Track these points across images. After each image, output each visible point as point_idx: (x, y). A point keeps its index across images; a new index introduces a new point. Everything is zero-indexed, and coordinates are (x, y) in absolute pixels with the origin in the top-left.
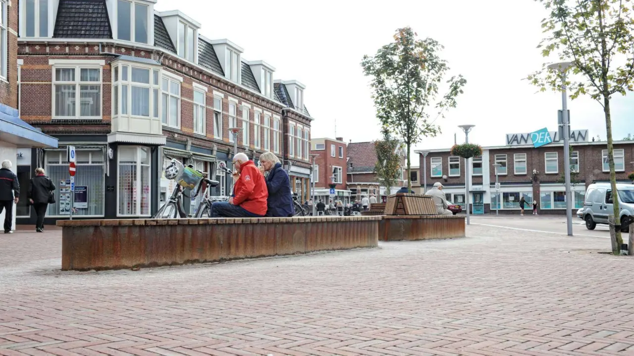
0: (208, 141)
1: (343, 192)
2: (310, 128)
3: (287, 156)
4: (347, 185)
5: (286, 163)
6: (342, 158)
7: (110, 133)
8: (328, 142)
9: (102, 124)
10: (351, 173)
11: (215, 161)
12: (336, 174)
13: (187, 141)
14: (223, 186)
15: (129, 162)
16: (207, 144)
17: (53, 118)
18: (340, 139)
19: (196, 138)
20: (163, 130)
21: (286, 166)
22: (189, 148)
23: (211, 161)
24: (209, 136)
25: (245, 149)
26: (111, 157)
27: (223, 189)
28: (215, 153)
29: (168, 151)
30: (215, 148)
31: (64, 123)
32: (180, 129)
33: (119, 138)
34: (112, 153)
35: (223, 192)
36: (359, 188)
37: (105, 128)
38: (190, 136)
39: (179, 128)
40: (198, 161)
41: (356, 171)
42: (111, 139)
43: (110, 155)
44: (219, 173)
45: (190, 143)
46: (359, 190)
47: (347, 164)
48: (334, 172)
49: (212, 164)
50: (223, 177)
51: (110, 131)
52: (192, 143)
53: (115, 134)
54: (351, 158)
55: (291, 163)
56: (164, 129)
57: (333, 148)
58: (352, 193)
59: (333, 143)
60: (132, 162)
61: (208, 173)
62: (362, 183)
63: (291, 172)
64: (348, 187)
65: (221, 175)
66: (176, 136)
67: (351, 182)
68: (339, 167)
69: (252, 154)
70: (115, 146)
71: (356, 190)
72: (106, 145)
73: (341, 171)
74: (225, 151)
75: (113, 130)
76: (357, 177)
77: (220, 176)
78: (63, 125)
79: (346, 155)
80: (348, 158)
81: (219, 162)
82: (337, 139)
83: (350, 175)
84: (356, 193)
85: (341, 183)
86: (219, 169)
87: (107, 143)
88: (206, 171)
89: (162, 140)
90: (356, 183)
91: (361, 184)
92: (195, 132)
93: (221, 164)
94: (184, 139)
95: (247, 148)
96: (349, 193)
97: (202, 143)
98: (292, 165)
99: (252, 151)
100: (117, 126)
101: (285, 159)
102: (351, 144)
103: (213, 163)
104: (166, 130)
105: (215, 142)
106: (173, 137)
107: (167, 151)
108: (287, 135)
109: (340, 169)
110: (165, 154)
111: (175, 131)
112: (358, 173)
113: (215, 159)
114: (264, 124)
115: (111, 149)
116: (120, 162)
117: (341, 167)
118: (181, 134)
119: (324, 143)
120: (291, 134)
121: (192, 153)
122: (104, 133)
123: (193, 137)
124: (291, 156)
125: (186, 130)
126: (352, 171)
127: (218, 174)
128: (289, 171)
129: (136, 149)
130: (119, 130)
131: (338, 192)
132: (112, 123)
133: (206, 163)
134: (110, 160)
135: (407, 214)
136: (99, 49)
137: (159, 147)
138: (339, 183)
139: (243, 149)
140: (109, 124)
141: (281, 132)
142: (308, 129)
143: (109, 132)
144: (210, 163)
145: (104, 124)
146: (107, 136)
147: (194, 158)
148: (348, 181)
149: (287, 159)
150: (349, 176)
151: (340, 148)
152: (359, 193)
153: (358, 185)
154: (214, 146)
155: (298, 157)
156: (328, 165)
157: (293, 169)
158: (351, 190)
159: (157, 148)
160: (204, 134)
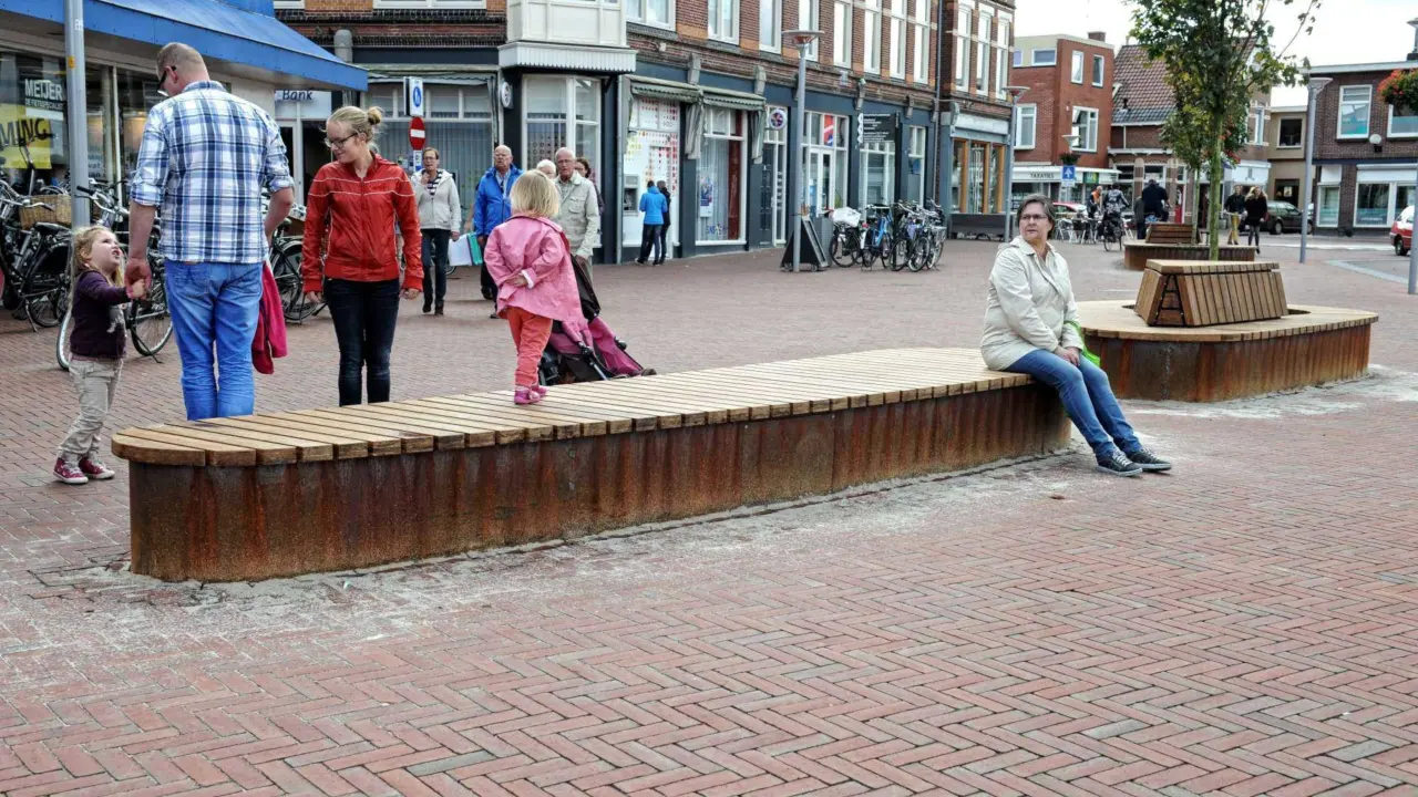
0: (743, 57)
1: (1098, 174)
2: (1013, 13)
3: (949, 90)
4: (1110, 155)
5: (945, 107)
6: (1101, 85)
7: (504, 42)
8: (1065, 46)
9: (486, 22)
10: (1122, 125)
11: (760, 108)
12: (1082, 125)
13: (691, 58)
14: (780, 169)
15: (545, 115)
16: (742, 66)
17: (375, 7)
18: (1099, 36)
19: (712, 51)
20: (630, 34)
21: (947, 116)
22: (695, 76)
23: (750, 108)
24: (748, 44)
25: (839, 75)
26: (506, 104)
27: (780, 177)
28: (761, 87)
29: (643, 86)
30: (762, 76)
31: (400, 18)
32: (673, 29)
33: (525, 57)
34: (509, 93)
35: (779, 184)
36: (1140, 164)
37: (495, 32)
38: (698, 48)
39: (671, 26)
40: (717, 109)
41: (1135, 119)
42: (506, 58)
43: (504, 98)
44: (772, 138)
45: (697, 65)
46: (1140, 169)
47: (1113, 102)
48: (1079, 121)
49: (752, 115)
50: (780, 147)
51: (505, 37)
52: (703, 66)
53: (516, 46)
54: (1126, 85)
55: (957, 107)
56: (633, 30)
57: (1077, 61)
58: (1121, 177)
59: (1079, 46)
60: (556, 116)
61: (744, 138)
62: (1149, 152)
63: (957, 128)
64: (1111, 160)
65: (777, 142)
66: (663, 47)
67: (1122, 147)
68: (1090, 110)
69: (858, 88)
70: (516, 75)
71: (1131, 168)
72: (496, 73)
73: (1096, 119)
74: (789, 81)
75: (510, 36)
76: (1136, 133)
77: (773, 145)
78: (399, 22)
79: (1110, 79)
80: (1117, 86)
81: (771, 110)
82: (1092, 35)
83: (1121, 128)
84: (1130, 177)
85: (1094, 150)
86: (770, 129)
87: (497, 68)
88: (738, 133)
89: (626, 62)
90: (1134, 151)
91: (1145, 155)
92: (711, 34)
93: (776, 115)
94: (684, 53)
95: (845, 73)
96: (1113, 175)
97: (729, 64)
98: (962, 112)
99: (857, 79)
100: (519, 24)
101: (943, 97)
102: (1127, 46)
103: (756, 112)
104: (639, 35)
105: (762, 60)
106: (657, 50)
107: (639, 86)
108: (951, 35)
109: (1093, 115)
110: (633, 94)
111: (661, 35)
112: (1141, 124)
113: (760, 103)
114: (890, 8)
115: (505, 84)
116: (530, 115)
117: (1096, 111)
118: (676, 43)
119: (1053, 47)
120: (962, 29)
121: (701, 89)
122: (489, 43)
123: (707, 49)
124: (961, 87)
125: (691, 32)
126: (1127, 120)
127: (768, 141)
128: (952, 127)
129: (564, 81)
130: (524, 37)
131: (1085, 174)
132: (509, 18)
133: (738, 114)
134: (506, 111)
135: (1188, 323)
137: (620, 77)
138: (1087, 149)
139: (833, 74)
140: (502, 21)
141: (935, 26)
142: (1009, 16)
143: (502, 40)
144: (749, 113)
145: (491, 21)
146: (497, 51)
147: (706, 101)
148: (1113, 146)
149: (949, 97)
150: (1117, 131)
151: (1097, 60)
152: (1139, 175)
153: (1141, 155)
154: (757, 71)
155: (979, 92)
156: (1062, 103)
157: (963, 121)
158: (1119, 168)
159: (617, 79)
160: (735, 40)
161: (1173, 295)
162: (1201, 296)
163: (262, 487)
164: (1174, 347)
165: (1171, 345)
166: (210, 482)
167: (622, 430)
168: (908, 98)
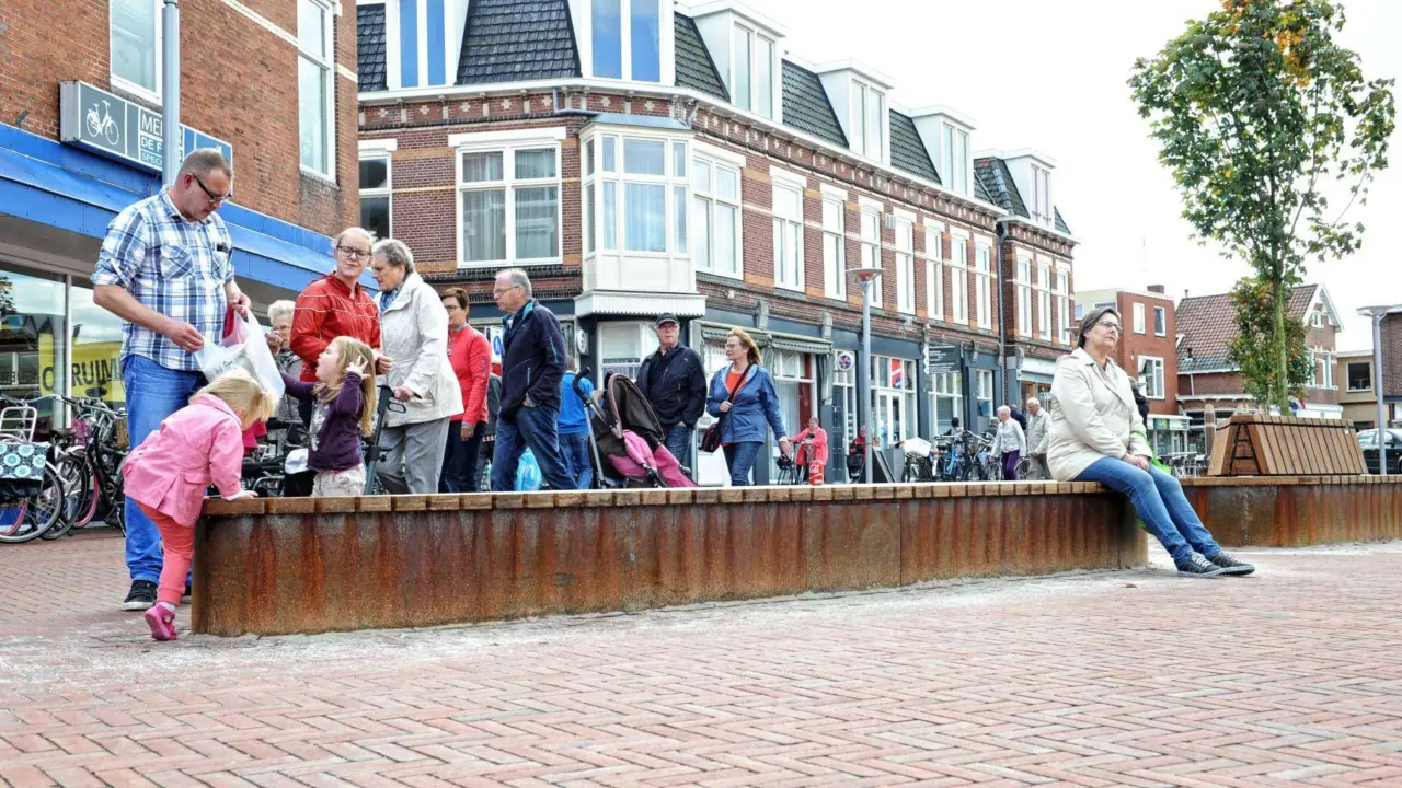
0: (809, 303)
1: (1168, 420)
2: (1071, 263)
3: (1013, 336)
4: (1179, 402)
5: (1010, 352)
6: (1163, 334)
7: (580, 294)
8: (1124, 302)
9: (563, 275)
10: (1188, 373)
11: (828, 351)
12: (1149, 375)
13: (759, 304)
14: (850, 410)
15: (620, 360)
16: (808, 312)
17: (459, 267)
18: (1158, 289)
19: (779, 298)
20: (699, 282)
21: (1012, 361)
22: (763, 322)
23: (819, 352)
24: (813, 292)
25: (903, 321)
26: (583, 351)
27: (850, 418)
28: (827, 332)
29: (713, 331)
30: (829, 321)
31: (481, 276)
32: (741, 278)
33: (599, 305)
34: (586, 341)
35: (850, 425)
36: (1210, 409)
37: (571, 284)
38: (766, 295)
39: (739, 275)
40: (788, 354)
41: (1200, 367)
42: (582, 308)
43: (580, 344)
44: (840, 380)
45: (765, 310)
46: (1209, 415)
47: (1178, 351)
48: (1145, 371)
49: (820, 358)
50: (850, 389)
51: (581, 289)
52: (771, 312)
53: (590, 295)
54: (1188, 336)
55: (1022, 351)
56: (703, 279)
57: (1138, 312)
58: (1191, 423)
59: (1139, 299)
60: (630, 361)
61: (813, 380)
62: (1218, 397)
63: (1023, 372)
64: (1180, 407)
65: (845, 384)
66: (732, 294)
67: (1190, 394)
68: (1154, 359)
69: (923, 333)
70: (591, 323)
71: (1201, 414)
72: (572, 322)
73: (1162, 367)
74: (855, 326)
75: (586, 287)
76: (1204, 381)
77: (842, 388)
78: (480, 280)
79: (1173, 330)
80: (1180, 336)
81: (839, 353)
82: (1150, 288)
83: (1188, 377)
84: (1201, 423)
85: (1163, 397)
86: (839, 371)
87: (574, 318)
88: (808, 375)
89: (696, 306)
90: (1202, 398)
91: (1214, 400)
92: (777, 283)
93: (844, 357)
94: (752, 300)
95: (909, 319)
96: (1183, 421)
97: (794, 310)
98: (1026, 356)
99: (922, 325)
100: (593, 276)
101: (1007, 342)
102: (1187, 299)
103: (825, 355)
104: (705, 283)
105: (828, 307)
106: (726, 298)
107: (709, 330)
108: (1012, 283)
109: (1158, 364)
110: (705, 339)
111: (729, 284)
112: (1206, 372)
113: (827, 346)
114: (950, 258)
115: (581, 332)
116: (605, 361)
117: (1161, 359)
118: (743, 290)
119: (1113, 299)
120: (1021, 279)
121: (770, 334)
122: (567, 294)
123: (774, 296)
124: (1023, 330)
125: (756, 281)
126: (1193, 368)
127: (836, 383)
128: (1019, 371)
129: (637, 327)
130: (598, 288)
131: (1155, 420)
132: (585, 271)
133: (806, 357)
134: (582, 357)
135: (1264, 472)
136: (552, 103)
137: (691, 322)
138: (1155, 397)
139: (897, 320)
140: (577, 274)
141: (995, 276)
142: (1068, 266)
143: (578, 291)
144: (818, 356)
145: (567, 275)
146: (573, 302)
147: (775, 345)
148: (1182, 392)
149: (1014, 342)
150: (1183, 379)
151: (1158, 311)
152: (1210, 421)
153: (1208, 401)
154: (824, 317)
155: (1042, 337)
156: (1126, 354)
157: (1029, 365)
158: (1189, 414)
159: (688, 324)
160: (801, 288)
161: (1245, 443)
162: (1275, 447)
163: (320, 537)
164: (1251, 492)
165: (1247, 490)
166: (270, 532)
167: (682, 501)
168: (972, 342)
